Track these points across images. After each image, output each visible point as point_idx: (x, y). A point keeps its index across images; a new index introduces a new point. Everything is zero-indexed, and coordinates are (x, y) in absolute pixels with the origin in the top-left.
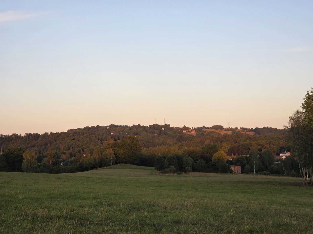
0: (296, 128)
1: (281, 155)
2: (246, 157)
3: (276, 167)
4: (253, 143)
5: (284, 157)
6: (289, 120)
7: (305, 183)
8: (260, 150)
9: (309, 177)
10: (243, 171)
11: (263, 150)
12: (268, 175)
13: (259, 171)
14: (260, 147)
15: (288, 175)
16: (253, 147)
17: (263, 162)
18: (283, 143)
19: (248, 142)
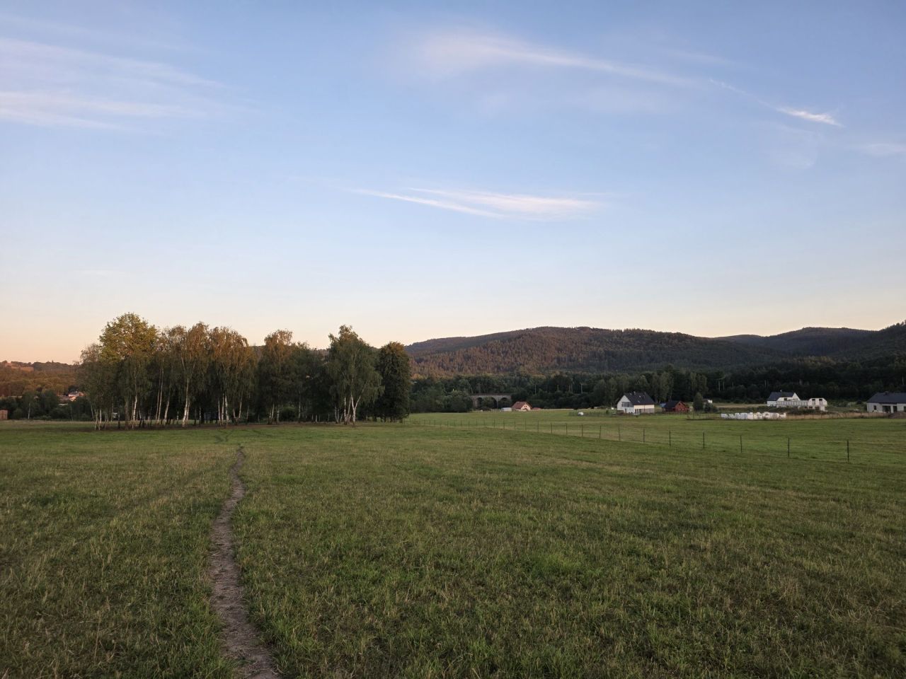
0: (89, 364)
1: (70, 395)
2: (17, 399)
3: (62, 410)
4: (30, 381)
5: (74, 398)
6: (81, 353)
7: (97, 428)
8: (40, 390)
9: (103, 420)
10: (10, 417)
11: (44, 390)
12: (48, 420)
13: (36, 415)
14: (39, 386)
15: (77, 419)
16: (30, 387)
17: (43, 405)
18: (73, 381)
19: (22, 379)
